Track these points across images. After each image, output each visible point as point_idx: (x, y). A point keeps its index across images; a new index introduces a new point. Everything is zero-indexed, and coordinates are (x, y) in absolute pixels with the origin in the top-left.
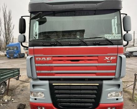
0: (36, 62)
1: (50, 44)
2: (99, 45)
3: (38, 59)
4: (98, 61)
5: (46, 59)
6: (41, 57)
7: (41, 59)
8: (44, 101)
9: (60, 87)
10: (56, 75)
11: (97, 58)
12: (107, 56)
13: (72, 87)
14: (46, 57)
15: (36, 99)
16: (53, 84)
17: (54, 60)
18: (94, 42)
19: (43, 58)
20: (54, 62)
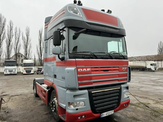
0: (79, 73)
1: (89, 57)
2: (119, 59)
3: (80, 70)
4: (119, 71)
5: (87, 70)
6: (83, 68)
7: (83, 70)
8: (85, 110)
9: (97, 94)
10: (93, 83)
11: (118, 68)
12: (124, 67)
13: (105, 92)
14: (86, 68)
15: (77, 109)
16: (92, 92)
17: (92, 71)
18: (117, 57)
19: (84, 69)
20: (92, 72)
